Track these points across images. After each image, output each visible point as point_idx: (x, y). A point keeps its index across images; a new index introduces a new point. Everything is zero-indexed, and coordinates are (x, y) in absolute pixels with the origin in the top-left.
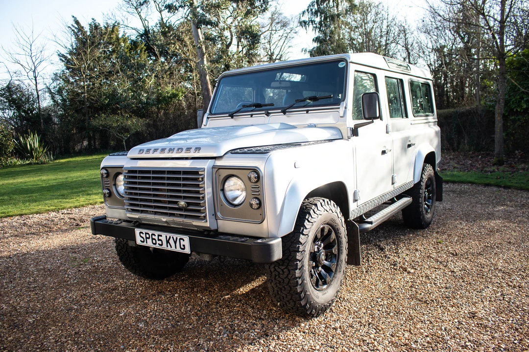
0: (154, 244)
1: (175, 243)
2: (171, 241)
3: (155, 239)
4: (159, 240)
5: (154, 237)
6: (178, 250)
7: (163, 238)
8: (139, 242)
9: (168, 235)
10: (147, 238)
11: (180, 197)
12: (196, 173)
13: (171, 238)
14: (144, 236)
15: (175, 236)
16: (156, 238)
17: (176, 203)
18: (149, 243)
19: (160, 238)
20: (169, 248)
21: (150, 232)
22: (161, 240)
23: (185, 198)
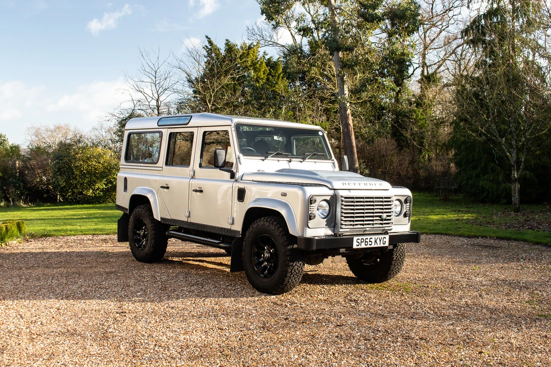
0: (366, 245)
1: (380, 241)
2: (378, 241)
3: (367, 242)
4: (370, 241)
5: (367, 240)
6: (382, 245)
7: (373, 240)
8: (355, 246)
9: (376, 237)
10: (361, 242)
11: (382, 213)
12: (389, 198)
13: (378, 239)
14: (359, 241)
15: (381, 236)
16: (368, 240)
17: (380, 217)
18: (363, 246)
19: (371, 240)
20: (376, 246)
21: (364, 237)
22: (371, 241)
23: (385, 212)
